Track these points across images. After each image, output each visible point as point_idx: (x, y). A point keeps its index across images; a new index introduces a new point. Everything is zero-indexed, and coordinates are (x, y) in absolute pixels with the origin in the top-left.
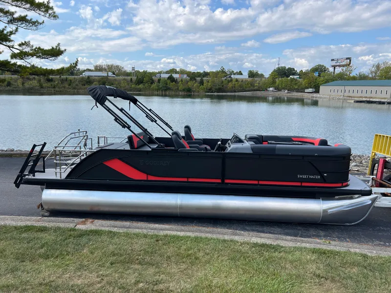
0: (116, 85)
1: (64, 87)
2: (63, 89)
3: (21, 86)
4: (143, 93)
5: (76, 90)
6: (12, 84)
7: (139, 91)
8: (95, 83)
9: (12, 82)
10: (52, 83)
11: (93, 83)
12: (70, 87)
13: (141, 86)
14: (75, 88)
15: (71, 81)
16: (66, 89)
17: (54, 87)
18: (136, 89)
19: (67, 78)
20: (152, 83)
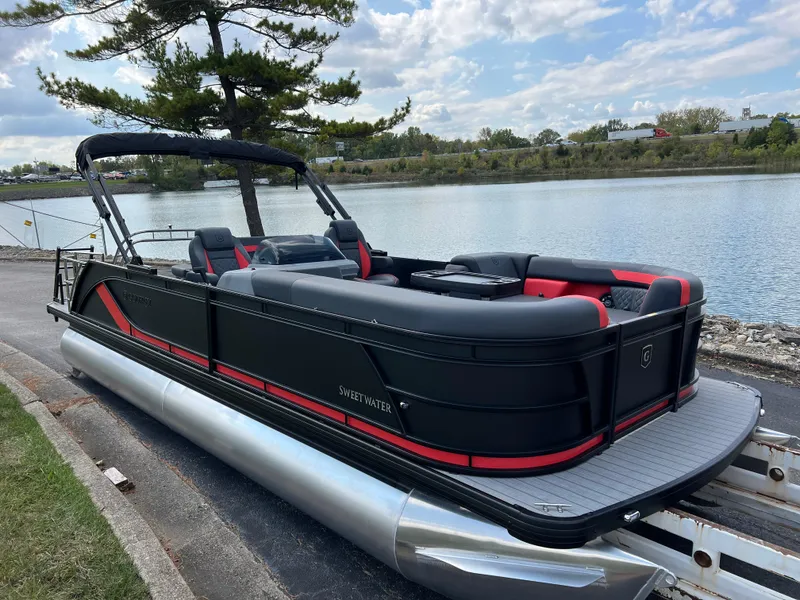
0: (697, 152)
1: (586, 165)
2: (583, 168)
3: (512, 166)
4: (760, 166)
5: (606, 170)
6: (500, 165)
7: (752, 163)
8: (648, 152)
9: (500, 162)
10: (566, 158)
11: (643, 152)
12: (597, 163)
13: (758, 151)
14: (605, 166)
15: (600, 150)
16: (588, 168)
17: (568, 166)
18: (743, 158)
19: (594, 146)
20: (788, 142)
